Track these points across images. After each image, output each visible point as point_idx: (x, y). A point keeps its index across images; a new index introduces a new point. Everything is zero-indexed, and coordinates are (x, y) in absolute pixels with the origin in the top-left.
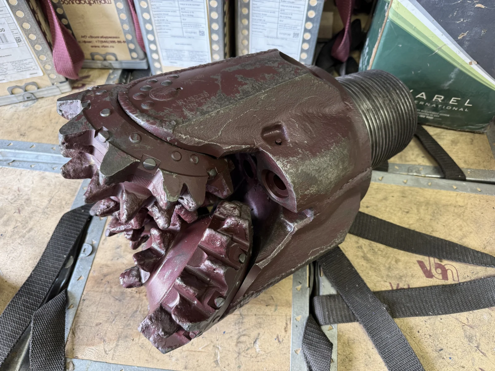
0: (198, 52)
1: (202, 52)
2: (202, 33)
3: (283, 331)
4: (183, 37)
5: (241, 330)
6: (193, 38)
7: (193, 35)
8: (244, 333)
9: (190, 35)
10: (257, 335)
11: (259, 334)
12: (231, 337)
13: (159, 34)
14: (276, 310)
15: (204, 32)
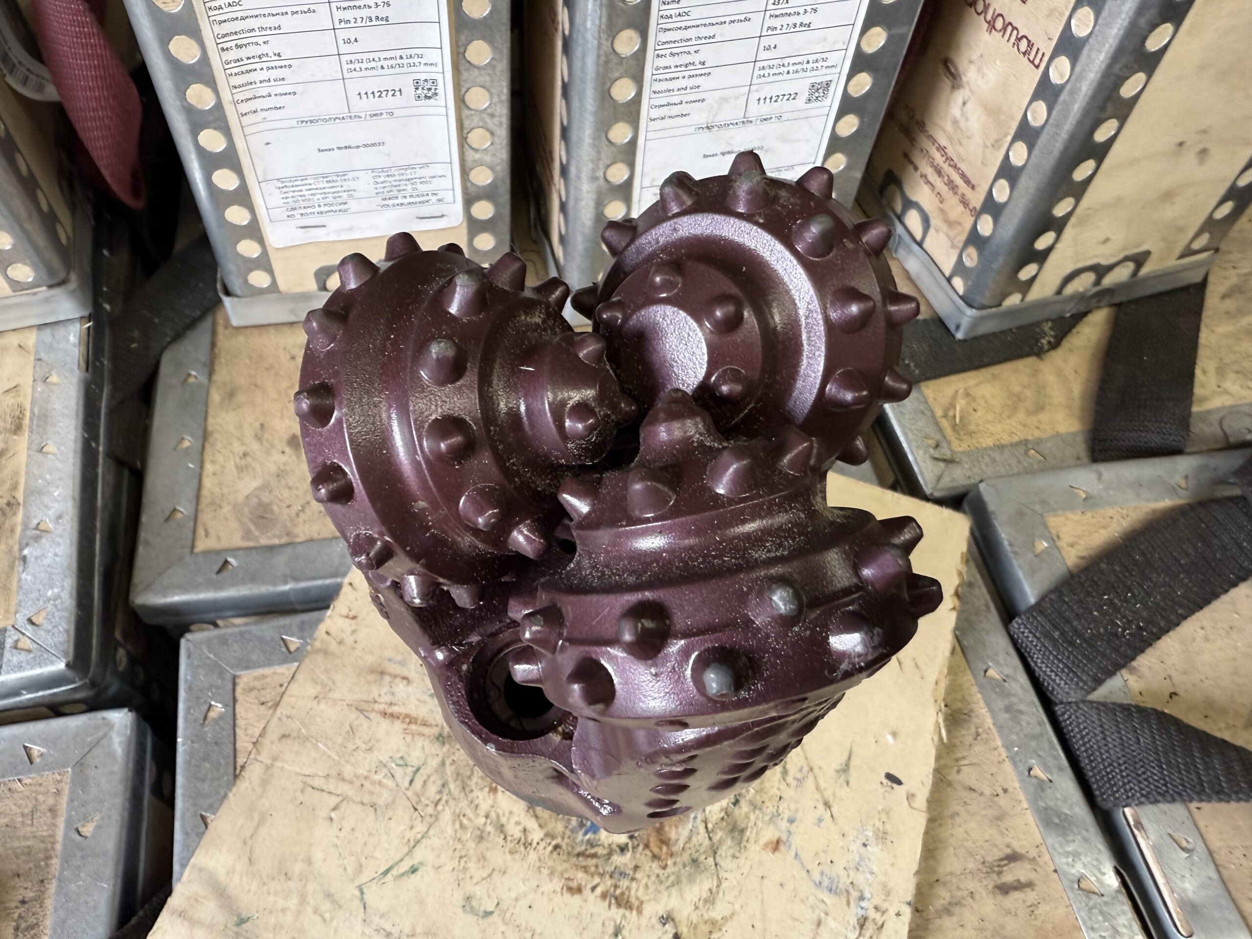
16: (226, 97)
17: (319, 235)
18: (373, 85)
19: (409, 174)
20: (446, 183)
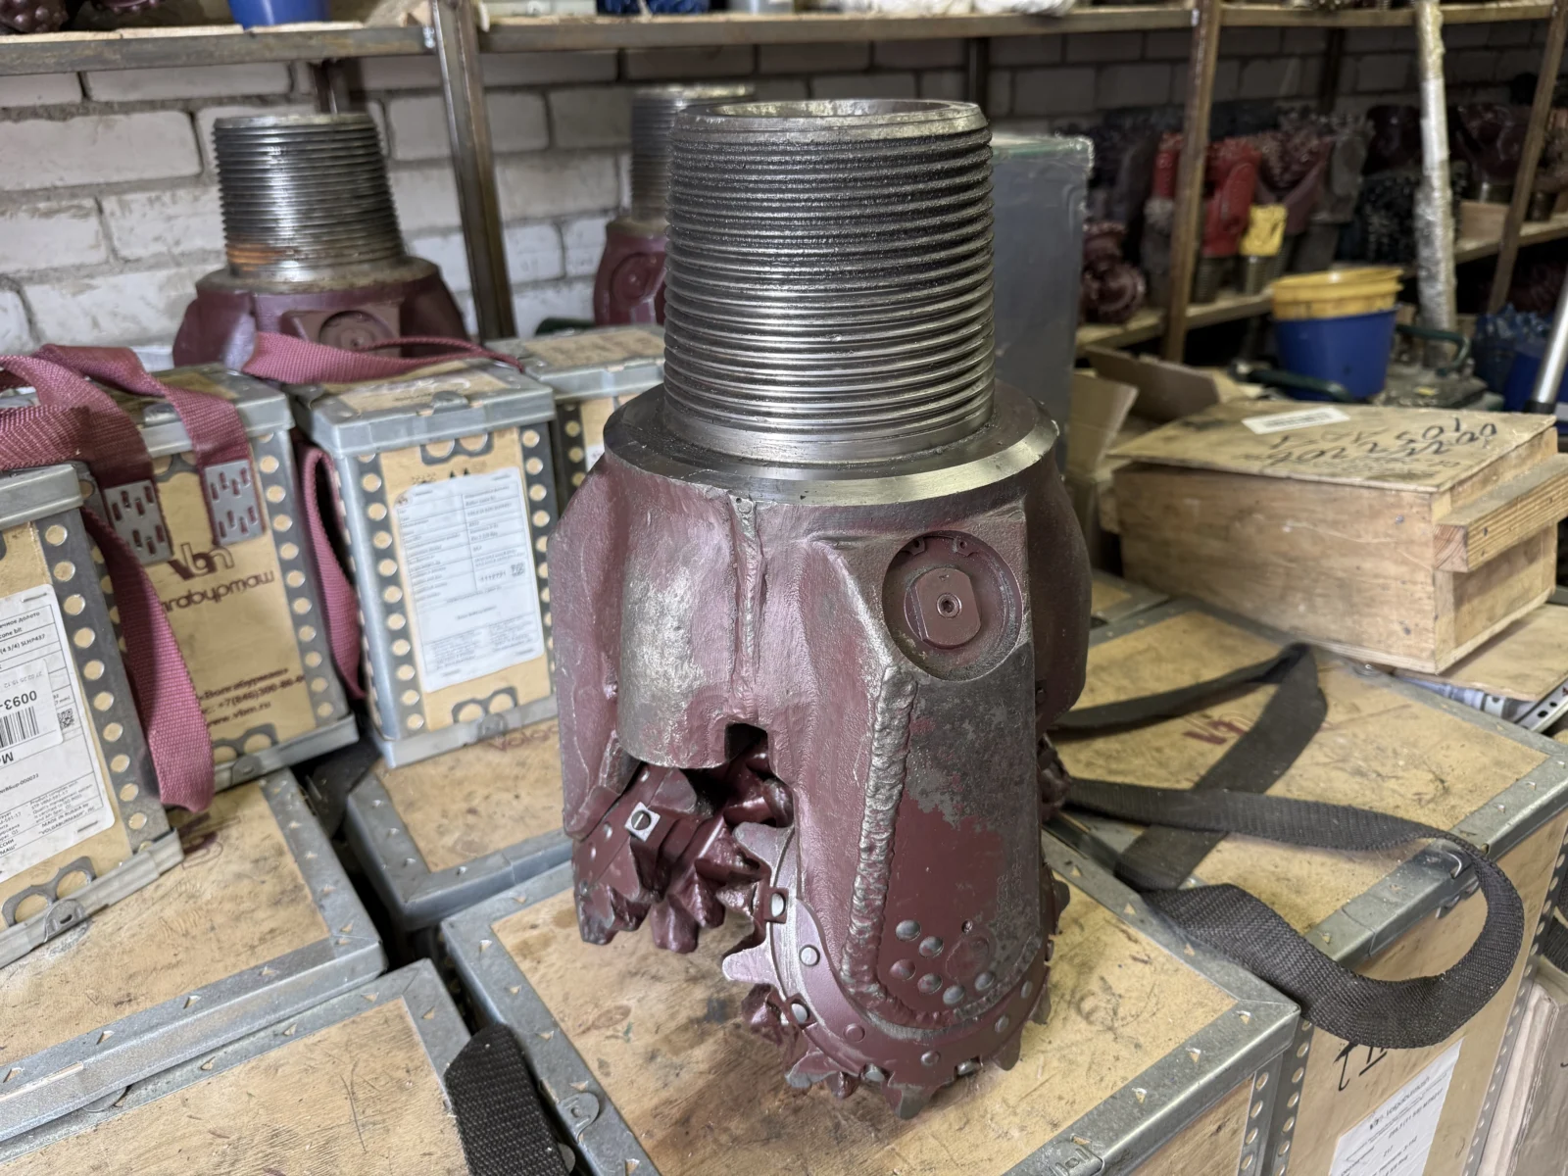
0: (511, 620)
1: (519, 617)
2: (518, 570)
3: (1131, 944)
4: (477, 593)
5: (1068, 997)
6: (499, 588)
7: (498, 581)
8: (1078, 996)
9: (490, 583)
10: (1101, 983)
11: (1102, 979)
12: (1065, 1019)
13: (419, 604)
14: (1082, 927)
15: (522, 564)
16: (408, 589)
17: (456, 679)
18: (489, 571)
19: (510, 625)
20: (532, 627)
